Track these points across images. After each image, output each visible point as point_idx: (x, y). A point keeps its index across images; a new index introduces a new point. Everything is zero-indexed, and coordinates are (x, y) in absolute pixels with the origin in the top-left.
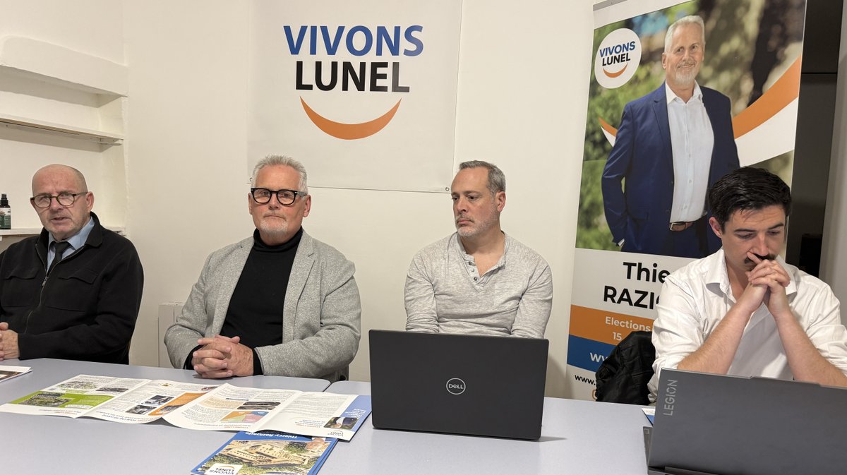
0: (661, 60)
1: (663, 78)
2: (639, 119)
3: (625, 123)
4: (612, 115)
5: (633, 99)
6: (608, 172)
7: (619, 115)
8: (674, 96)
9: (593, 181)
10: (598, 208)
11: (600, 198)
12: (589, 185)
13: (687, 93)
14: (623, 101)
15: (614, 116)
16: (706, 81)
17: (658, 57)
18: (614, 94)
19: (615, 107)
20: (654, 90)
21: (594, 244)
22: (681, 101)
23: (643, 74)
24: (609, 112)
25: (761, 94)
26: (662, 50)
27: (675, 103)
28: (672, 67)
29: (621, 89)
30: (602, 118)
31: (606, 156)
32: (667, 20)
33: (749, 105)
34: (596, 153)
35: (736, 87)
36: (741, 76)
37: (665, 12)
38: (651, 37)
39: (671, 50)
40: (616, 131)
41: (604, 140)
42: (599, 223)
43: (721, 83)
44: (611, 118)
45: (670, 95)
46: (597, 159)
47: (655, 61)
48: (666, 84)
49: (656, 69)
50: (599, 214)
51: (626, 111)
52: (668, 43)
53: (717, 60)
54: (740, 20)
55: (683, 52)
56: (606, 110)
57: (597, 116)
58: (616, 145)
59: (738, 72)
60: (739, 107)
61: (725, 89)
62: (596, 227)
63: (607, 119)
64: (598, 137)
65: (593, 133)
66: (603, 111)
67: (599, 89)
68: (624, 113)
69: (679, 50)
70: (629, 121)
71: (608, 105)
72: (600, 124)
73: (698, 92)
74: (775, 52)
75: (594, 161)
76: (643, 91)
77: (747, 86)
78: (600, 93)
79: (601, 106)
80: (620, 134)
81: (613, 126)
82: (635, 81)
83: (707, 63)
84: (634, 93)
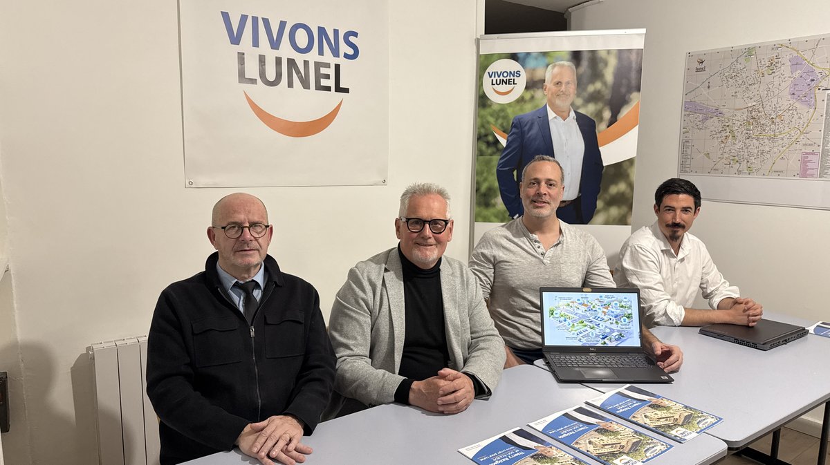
0: (542, 88)
1: (545, 101)
2: (526, 128)
3: (514, 130)
4: (502, 123)
5: (520, 114)
6: (501, 165)
7: (508, 124)
8: (555, 115)
9: (489, 171)
10: (495, 192)
11: (496, 184)
12: (485, 175)
13: (565, 114)
14: (512, 114)
15: (505, 124)
16: (578, 108)
17: (540, 85)
18: (503, 108)
19: (505, 118)
20: (537, 109)
21: (493, 218)
22: (560, 119)
23: (528, 96)
24: (500, 121)
25: (616, 121)
26: (544, 81)
27: (555, 120)
28: (552, 94)
29: (510, 105)
30: (494, 125)
31: (498, 154)
32: (547, 60)
33: (608, 127)
34: (490, 151)
35: (599, 114)
36: (603, 108)
37: (545, 54)
38: (534, 70)
39: (551, 82)
40: (507, 135)
41: (497, 141)
42: (496, 203)
43: (589, 110)
44: (502, 126)
45: (551, 114)
46: (491, 155)
47: (538, 88)
48: (548, 107)
49: (539, 94)
50: (496, 196)
51: (515, 122)
52: (548, 77)
53: (585, 95)
54: (601, 71)
55: (561, 85)
56: (497, 119)
57: (488, 122)
58: (507, 146)
59: (600, 105)
60: (601, 128)
61: (592, 115)
62: (494, 206)
63: (498, 126)
64: (490, 138)
65: (486, 135)
66: (494, 120)
67: (489, 102)
68: (513, 123)
69: (558, 84)
70: (518, 129)
71: (498, 115)
72: (492, 129)
73: (572, 114)
74: (625, 96)
75: (488, 157)
76: (528, 109)
77: (607, 114)
78: (490, 106)
79: (492, 115)
80: (510, 139)
81: (504, 132)
82: (521, 100)
83: (578, 95)
84: (521, 110)
